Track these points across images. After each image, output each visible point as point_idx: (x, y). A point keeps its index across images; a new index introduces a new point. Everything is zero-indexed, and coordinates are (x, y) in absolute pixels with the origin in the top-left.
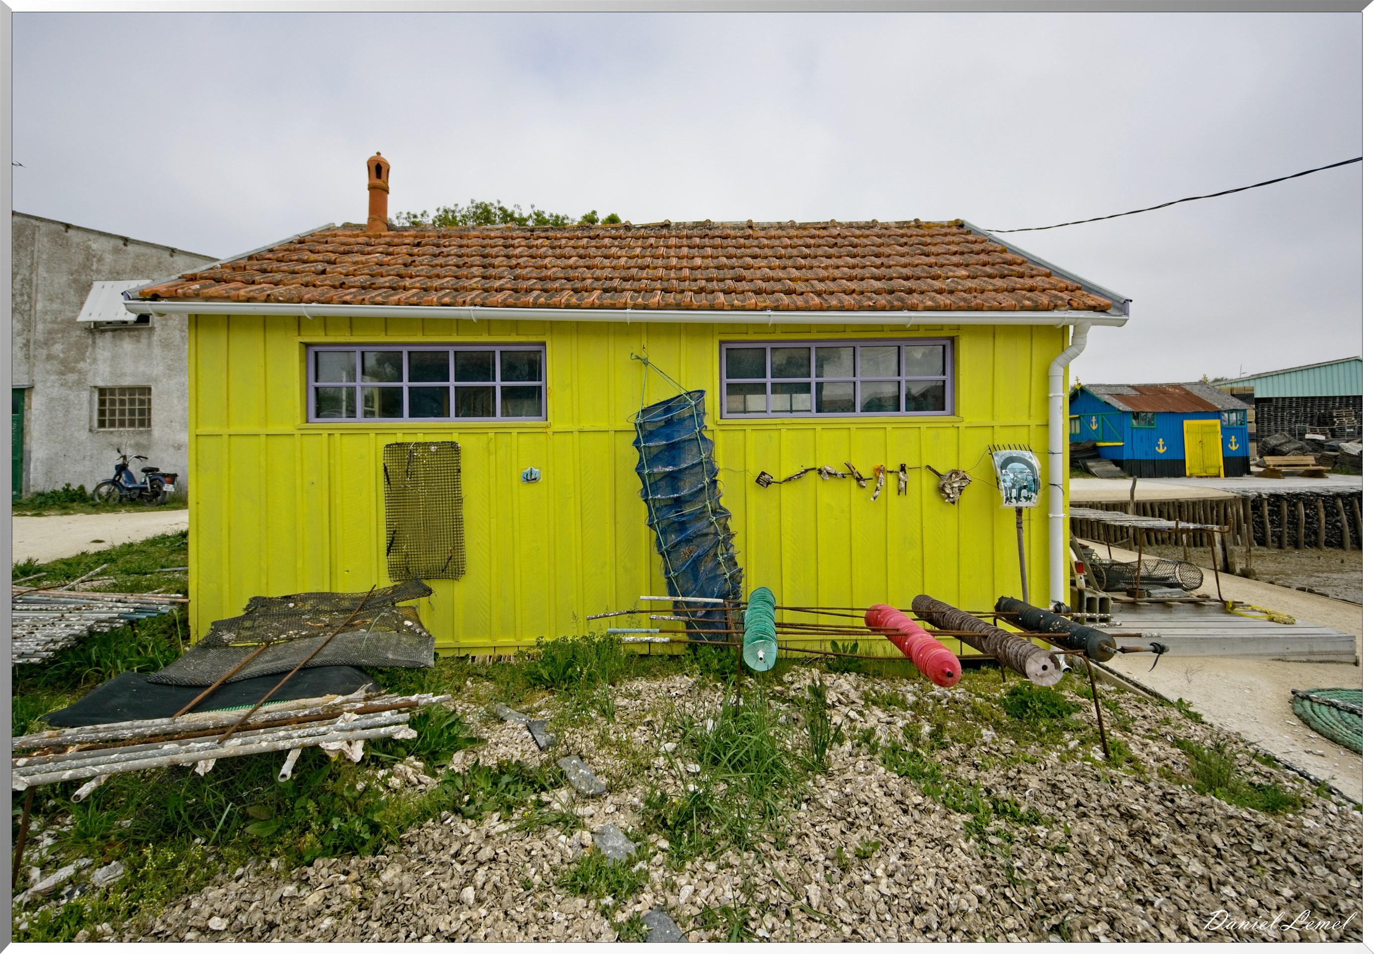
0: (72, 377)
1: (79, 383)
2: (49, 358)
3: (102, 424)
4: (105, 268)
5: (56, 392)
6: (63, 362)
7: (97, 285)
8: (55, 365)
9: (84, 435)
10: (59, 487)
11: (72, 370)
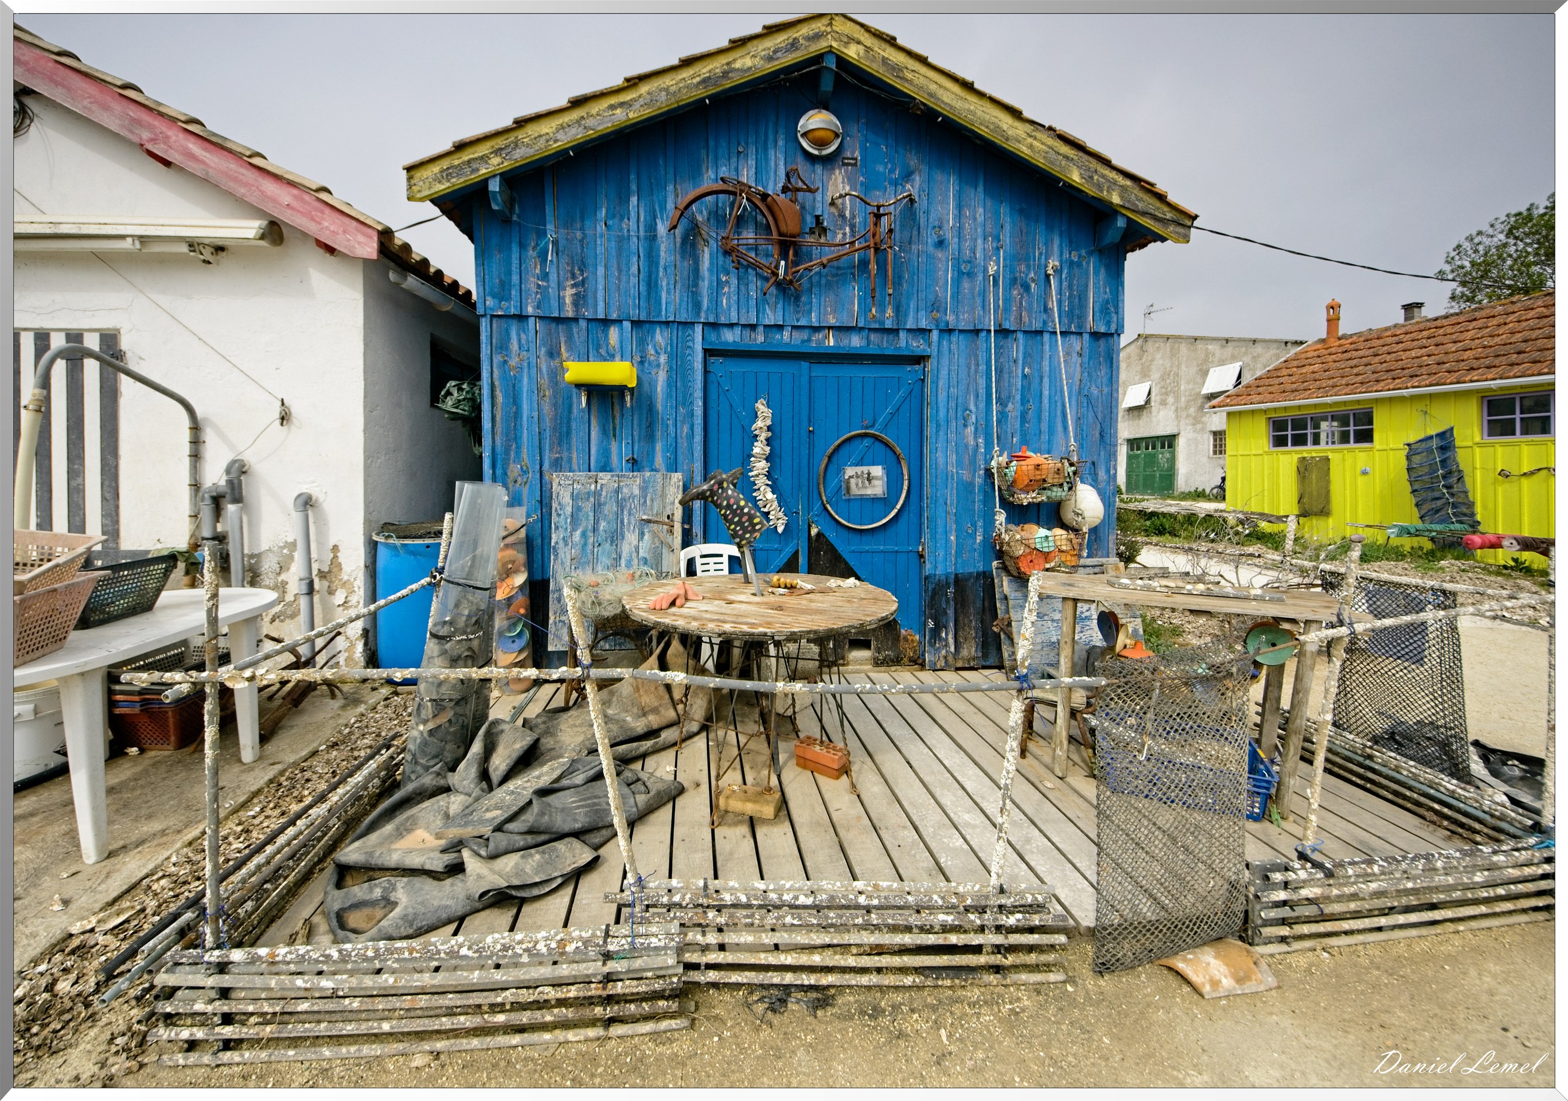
0: (1199, 426)
1: (1203, 429)
2: (1188, 416)
3: (1215, 453)
4: (1216, 359)
5: (1191, 435)
6: (1195, 418)
7: (1212, 370)
8: (1190, 420)
9: (1205, 460)
10: (1192, 490)
11: (1200, 422)
